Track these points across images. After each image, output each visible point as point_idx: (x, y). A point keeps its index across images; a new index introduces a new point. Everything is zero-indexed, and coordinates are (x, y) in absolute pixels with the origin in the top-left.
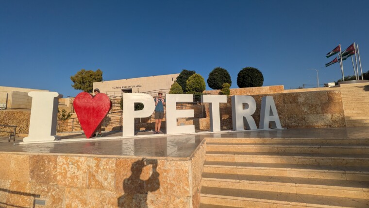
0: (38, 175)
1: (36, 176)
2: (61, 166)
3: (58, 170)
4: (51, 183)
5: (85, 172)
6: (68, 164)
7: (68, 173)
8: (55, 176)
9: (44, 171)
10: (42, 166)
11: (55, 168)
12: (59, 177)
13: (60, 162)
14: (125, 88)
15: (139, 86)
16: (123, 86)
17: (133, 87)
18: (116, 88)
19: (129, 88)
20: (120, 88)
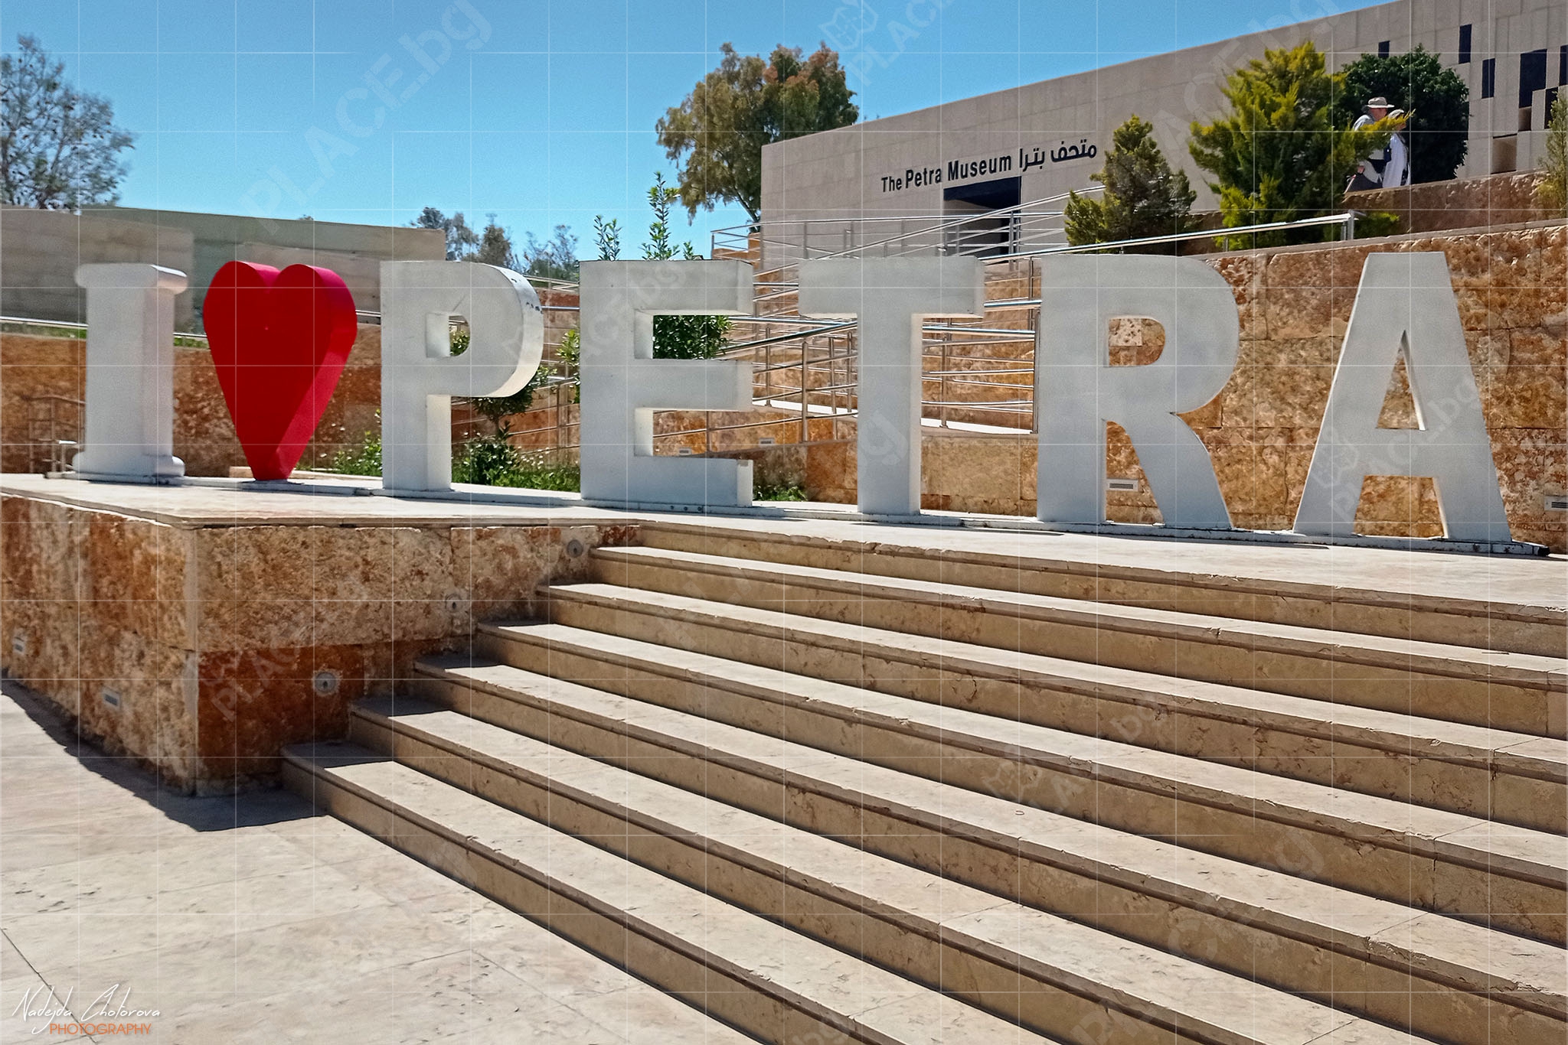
14: (966, 176)
15: (1077, 156)
16: (957, 163)
17: (1028, 164)
18: (909, 180)
19: (999, 176)
20: (937, 181)
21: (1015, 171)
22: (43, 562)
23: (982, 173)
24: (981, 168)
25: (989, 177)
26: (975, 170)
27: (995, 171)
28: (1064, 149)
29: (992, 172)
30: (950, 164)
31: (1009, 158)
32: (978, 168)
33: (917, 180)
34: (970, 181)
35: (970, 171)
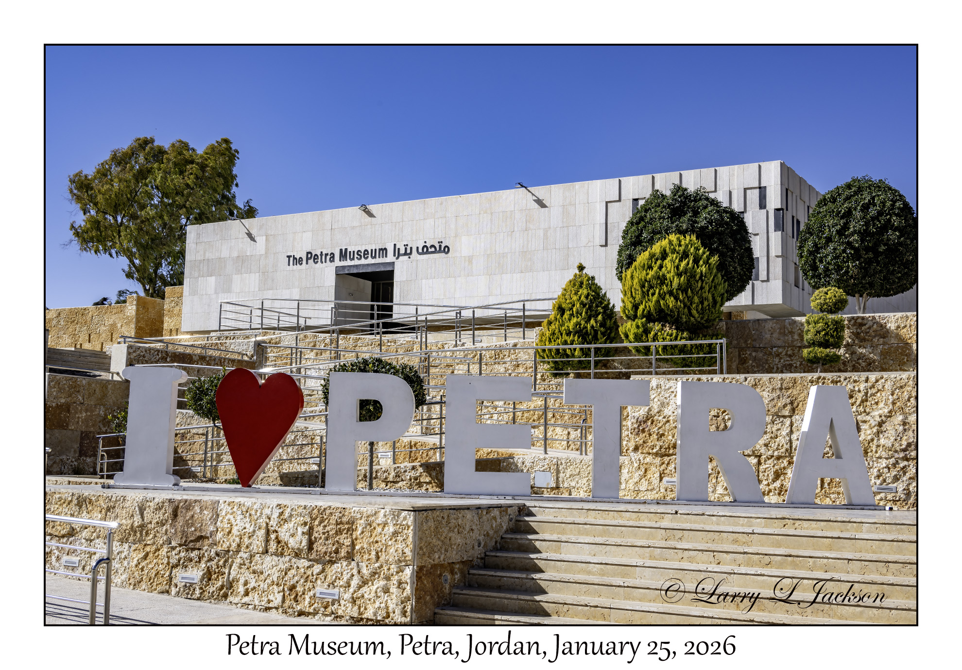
2: (224, 517)
3: (218, 524)
4: (205, 548)
5: (259, 528)
6: (235, 514)
8: (212, 535)
9: (195, 525)
10: (192, 516)
13: (223, 511)
14: (353, 259)
15: (436, 252)
16: (346, 249)
17: (399, 255)
18: (307, 259)
19: (378, 260)
20: (331, 261)
21: (390, 258)
22: (235, 531)
23: (365, 258)
24: (365, 255)
25: (370, 261)
26: (360, 256)
27: (375, 257)
28: (425, 246)
29: (372, 258)
30: (341, 250)
32: (362, 255)
33: (314, 259)
34: (356, 262)
35: (356, 256)
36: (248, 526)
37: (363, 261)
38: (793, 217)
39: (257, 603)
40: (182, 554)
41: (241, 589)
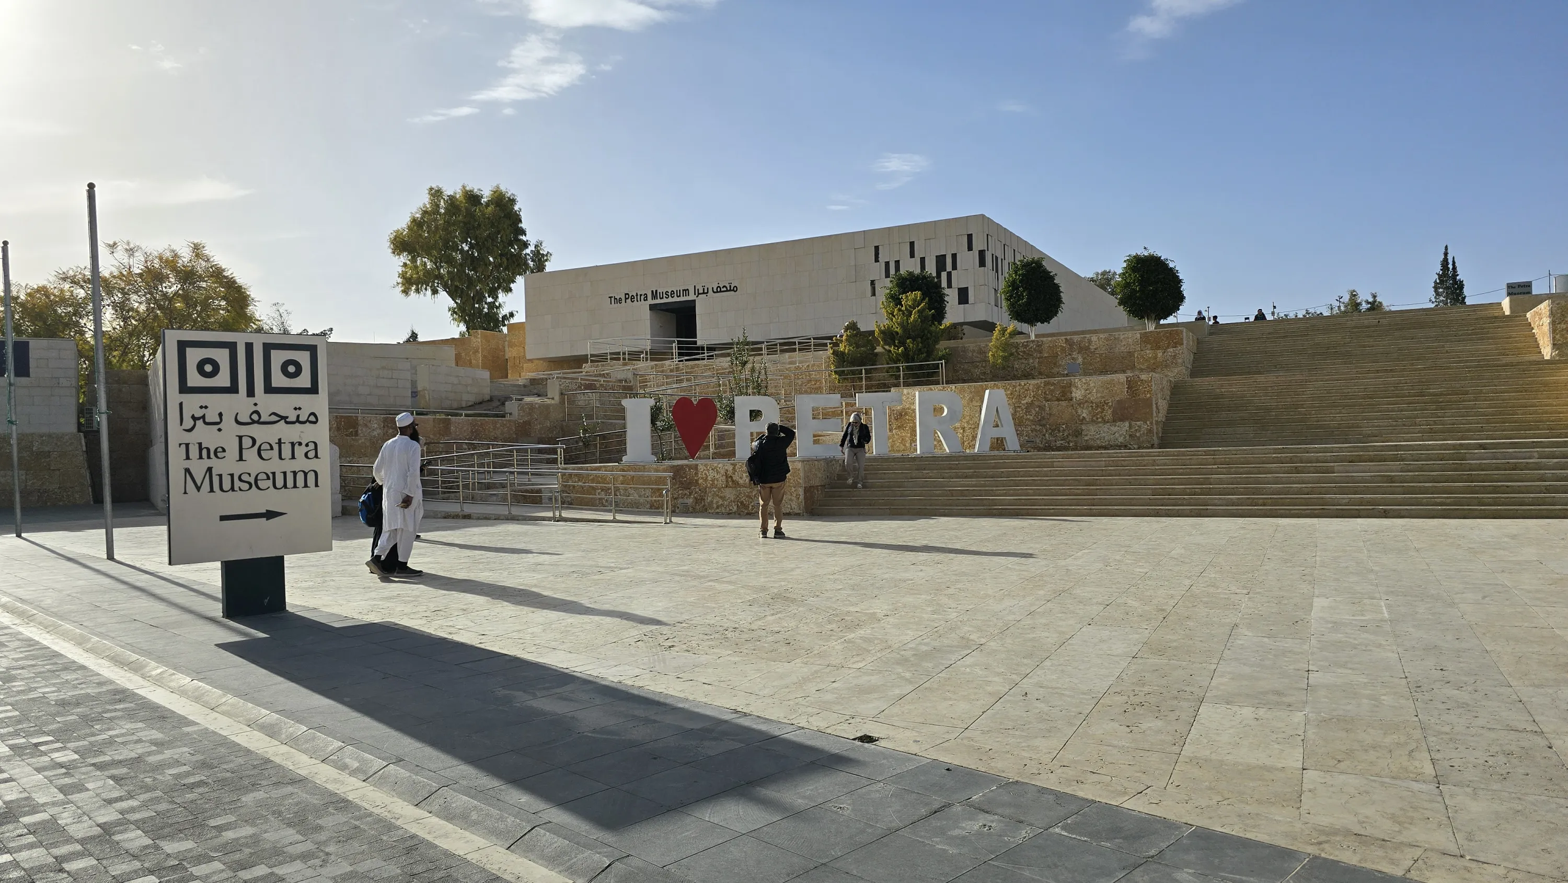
0: (680, 481)
1: (678, 483)
2: (702, 472)
3: (700, 475)
4: (693, 488)
5: (722, 476)
6: (708, 470)
7: (709, 477)
8: (697, 481)
9: (686, 477)
10: (684, 473)
11: (696, 474)
12: (700, 481)
13: (701, 469)
14: (663, 298)
15: (727, 291)
16: (656, 291)
17: (699, 294)
18: (626, 299)
19: (682, 299)
20: (645, 300)
21: (692, 297)
22: (709, 478)
23: (672, 297)
24: (671, 294)
25: (676, 299)
26: (668, 295)
27: (680, 296)
28: (719, 287)
29: (678, 297)
30: (652, 291)
31: (688, 290)
32: (669, 294)
33: (631, 299)
34: (665, 301)
35: (665, 295)
36: (716, 475)
37: (670, 300)
38: (993, 255)
39: (724, 511)
40: (680, 492)
41: (715, 506)
